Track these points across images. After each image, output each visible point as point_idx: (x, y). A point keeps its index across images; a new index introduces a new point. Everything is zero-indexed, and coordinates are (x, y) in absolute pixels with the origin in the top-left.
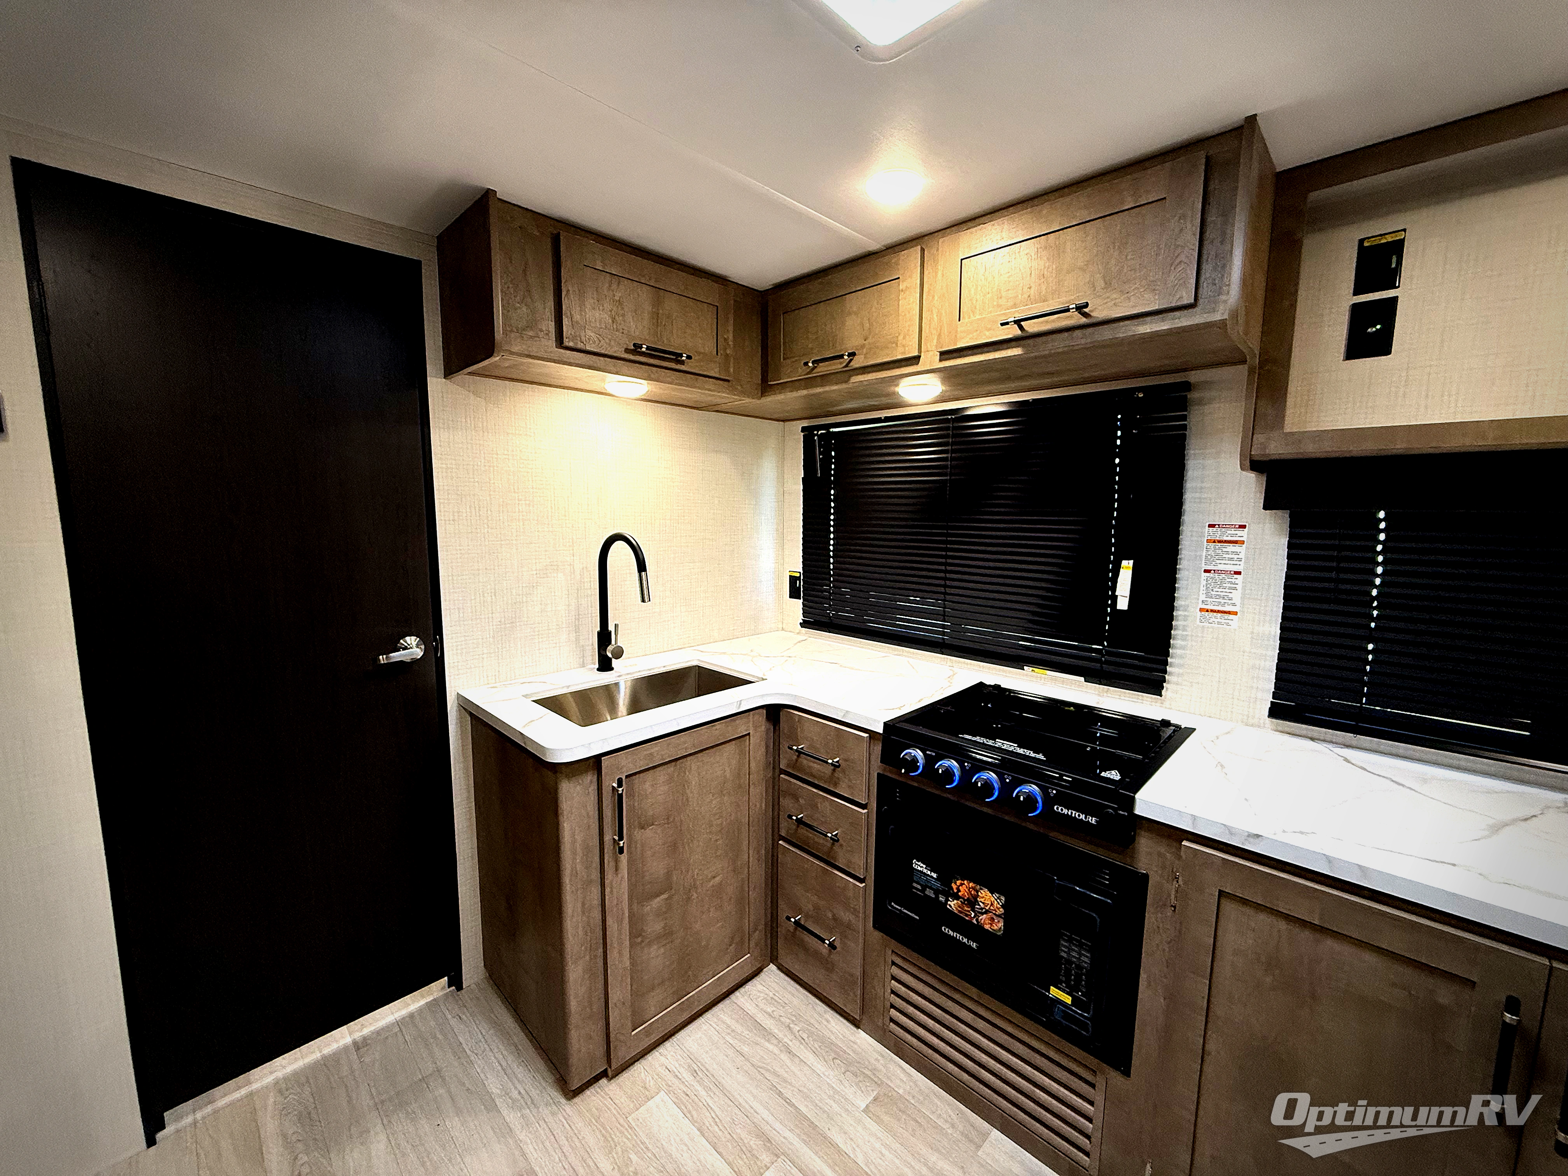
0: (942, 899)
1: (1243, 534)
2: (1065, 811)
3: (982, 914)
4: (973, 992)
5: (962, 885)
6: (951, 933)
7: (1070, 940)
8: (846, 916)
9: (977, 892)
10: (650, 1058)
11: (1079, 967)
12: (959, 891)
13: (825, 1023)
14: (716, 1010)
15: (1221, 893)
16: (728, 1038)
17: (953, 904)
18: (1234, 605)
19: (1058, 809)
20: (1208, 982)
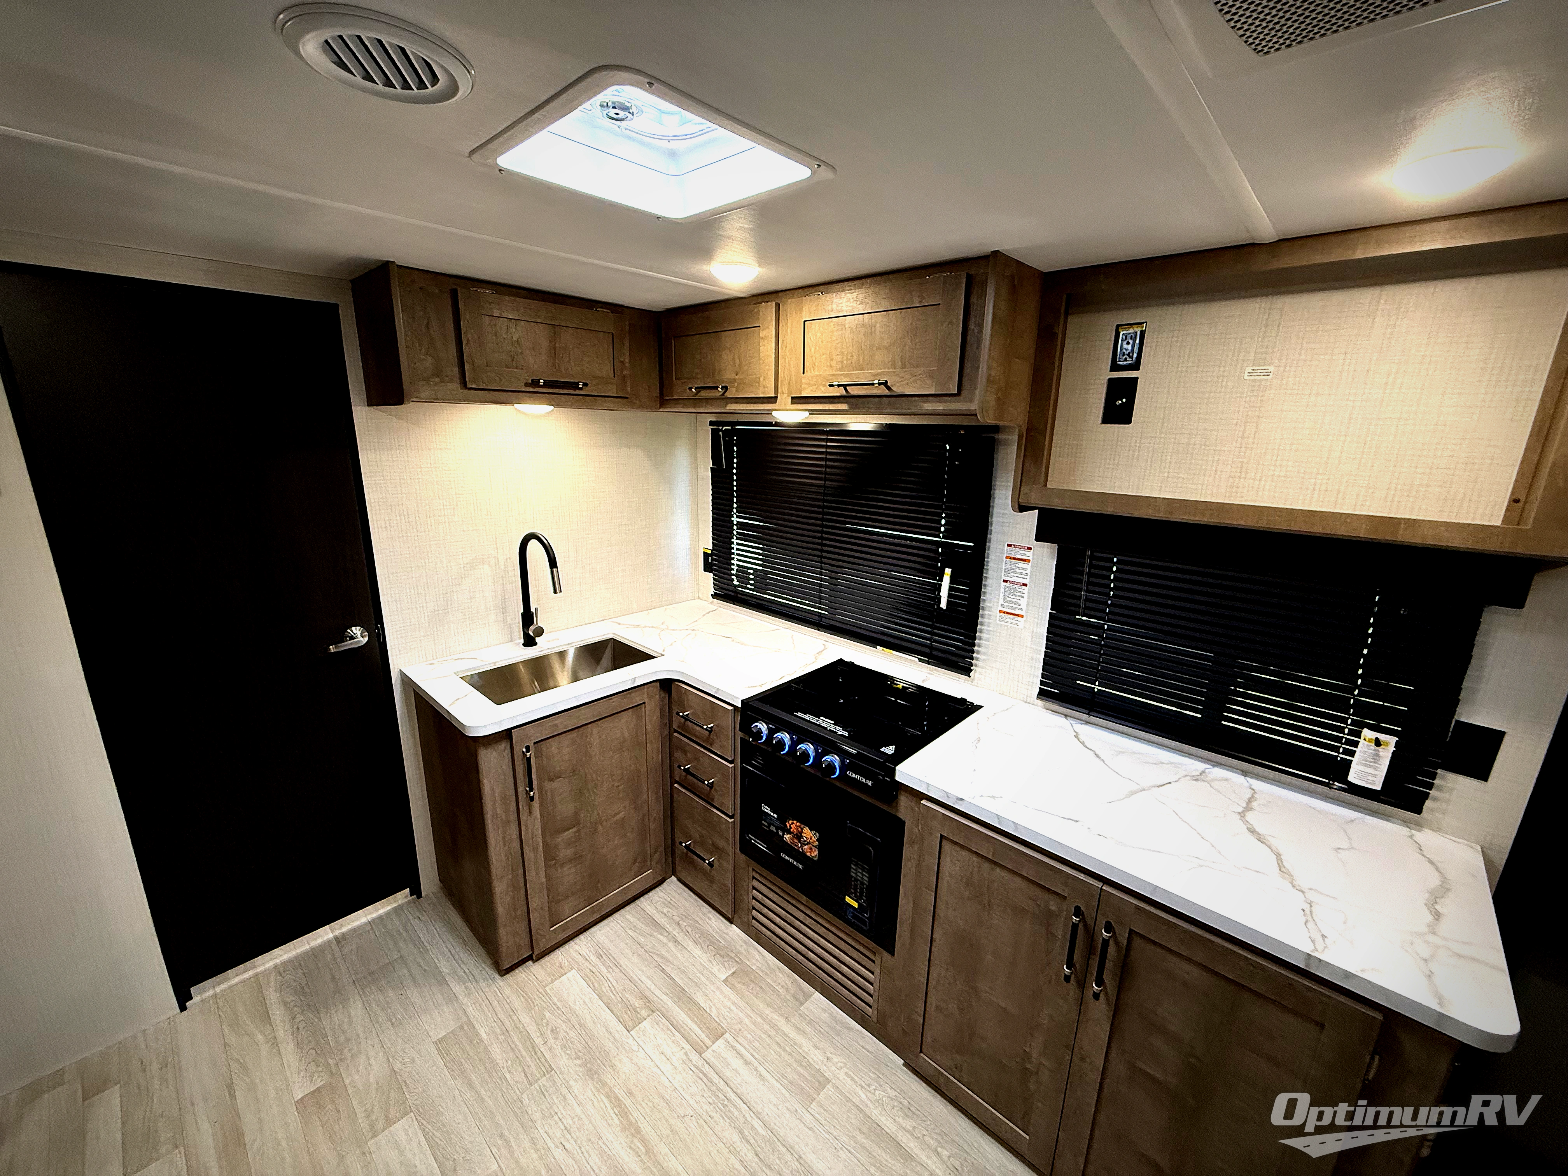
0: (781, 833)
1: (1029, 555)
2: (854, 775)
3: (805, 845)
4: (804, 898)
5: (793, 823)
6: (787, 857)
7: (856, 865)
8: (721, 843)
9: (802, 829)
10: (567, 946)
11: (862, 883)
12: (791, 828)
13: (708, 920)
14: (623, 911)
15: (942, 836)
16: (630, 932)
17: (787, 837)
18: (1021, 609)
19: (849, 773)
20: (933, 894)
